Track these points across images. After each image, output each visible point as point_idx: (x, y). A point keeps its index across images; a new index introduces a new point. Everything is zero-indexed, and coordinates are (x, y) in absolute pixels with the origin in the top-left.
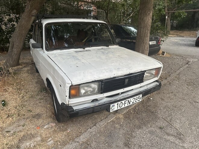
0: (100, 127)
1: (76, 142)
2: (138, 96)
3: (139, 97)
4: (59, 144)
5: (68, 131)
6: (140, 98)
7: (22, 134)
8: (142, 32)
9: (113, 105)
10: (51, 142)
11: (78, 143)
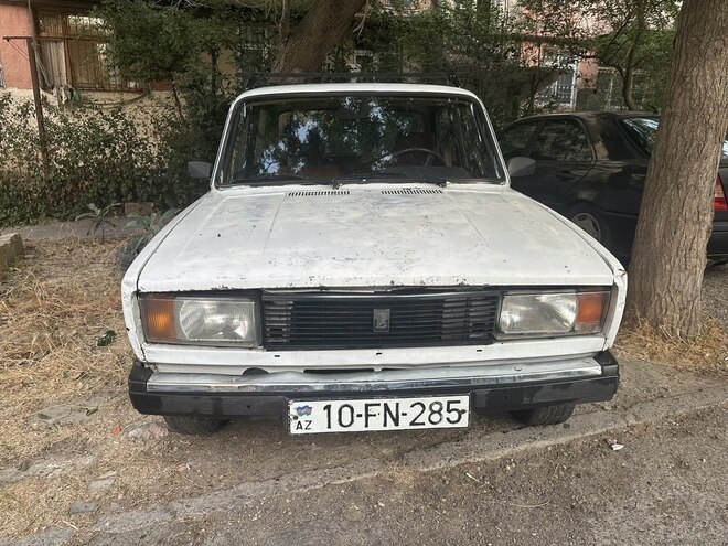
0: (290, 490)
1: (167, 511)
2: (444, 400)
3: (452, 406)
4: (120, 497)
5: (181, 469)
6: (461, 413)
7: (66, 433)
8: (673, 135)
9: (302, 404)
10: (107, 482)
11: (169, 518)
